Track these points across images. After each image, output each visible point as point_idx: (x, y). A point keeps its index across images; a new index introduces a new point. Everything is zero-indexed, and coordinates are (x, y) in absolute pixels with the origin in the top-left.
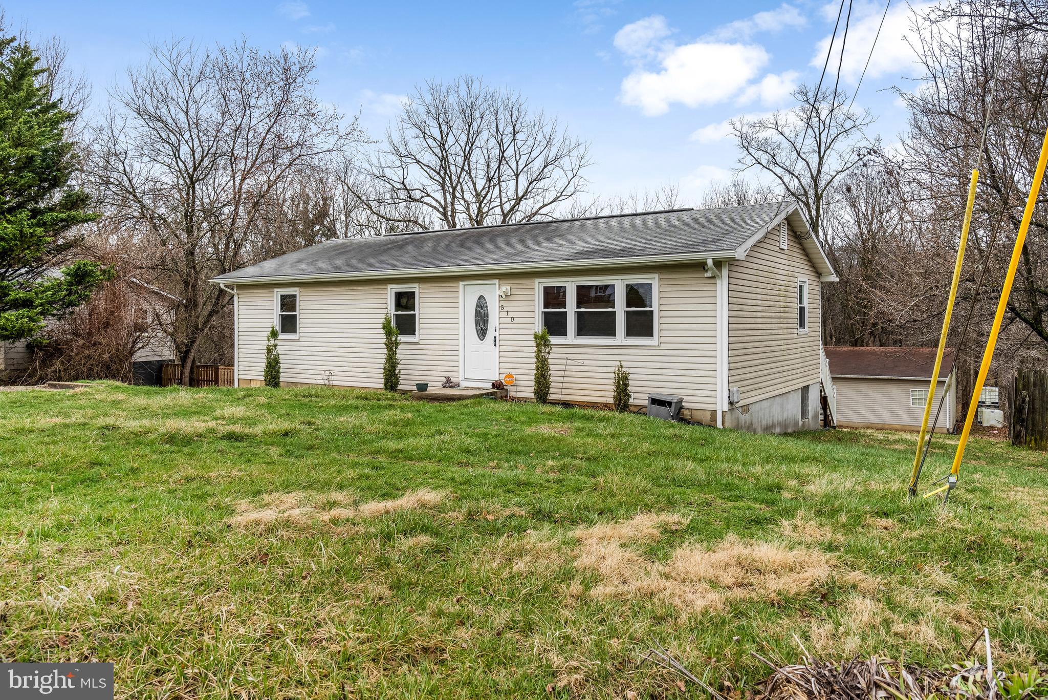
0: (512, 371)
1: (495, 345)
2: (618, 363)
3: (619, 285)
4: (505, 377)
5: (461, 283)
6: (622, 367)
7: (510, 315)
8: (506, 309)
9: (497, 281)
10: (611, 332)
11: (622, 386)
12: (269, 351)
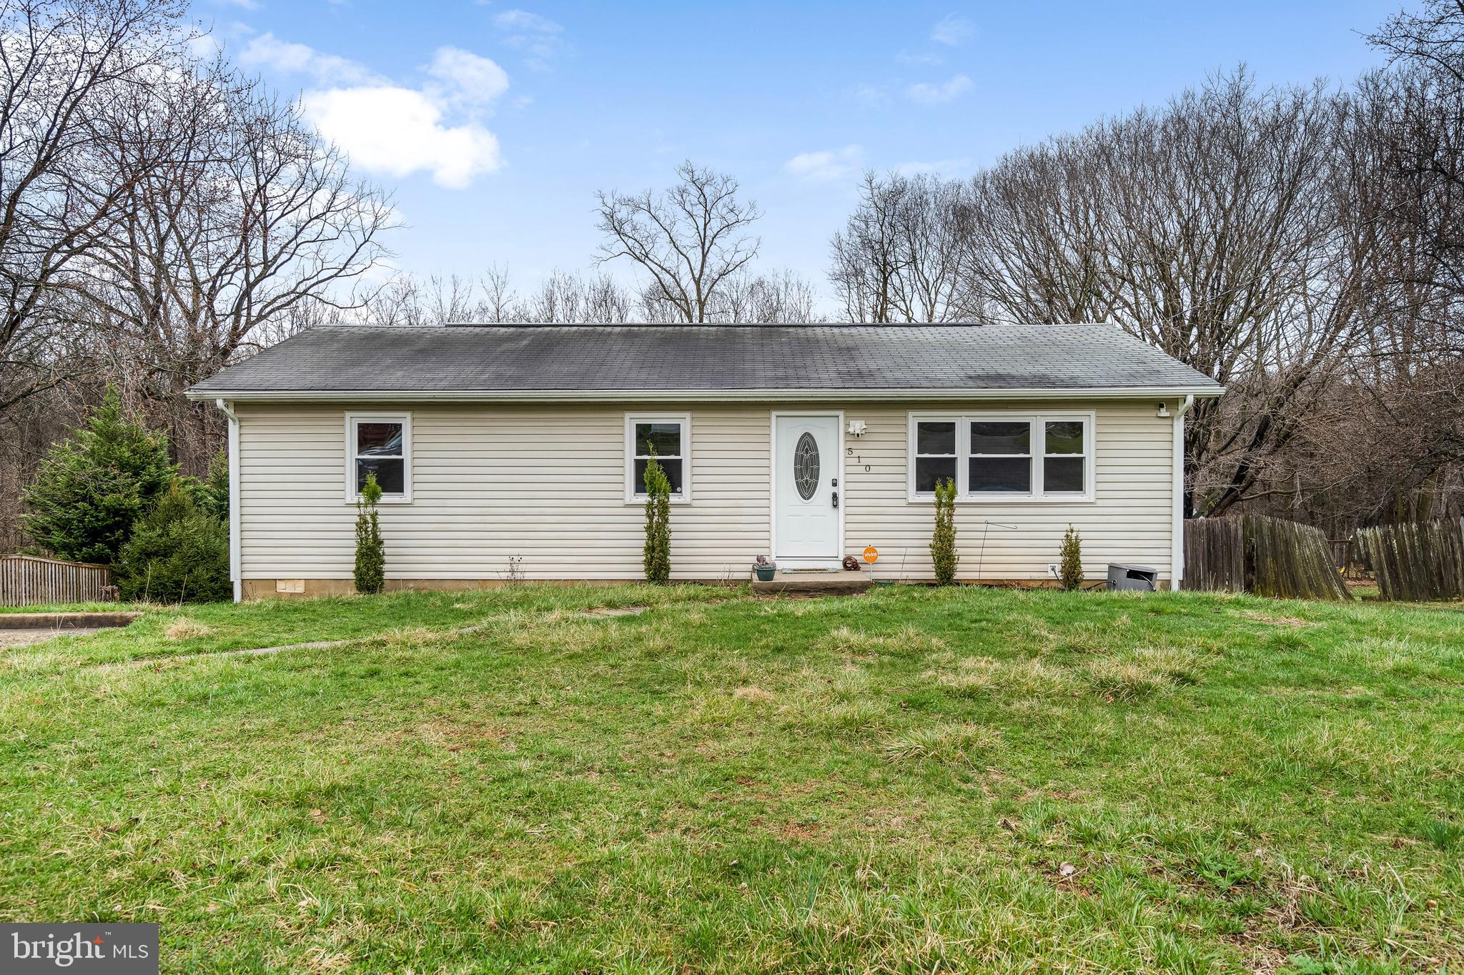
0: (872, 543)
1: (835, 506)
2: (1067, 527)
3: (1038, 423)
4: (865, 552)
5: (774, 414)
6: (1072, 531)
7: (864, 461)
8: (856, 453)
9: (841, 414)
10: (1024, 486)
11: (1072, 552)
12: (361, 526)
